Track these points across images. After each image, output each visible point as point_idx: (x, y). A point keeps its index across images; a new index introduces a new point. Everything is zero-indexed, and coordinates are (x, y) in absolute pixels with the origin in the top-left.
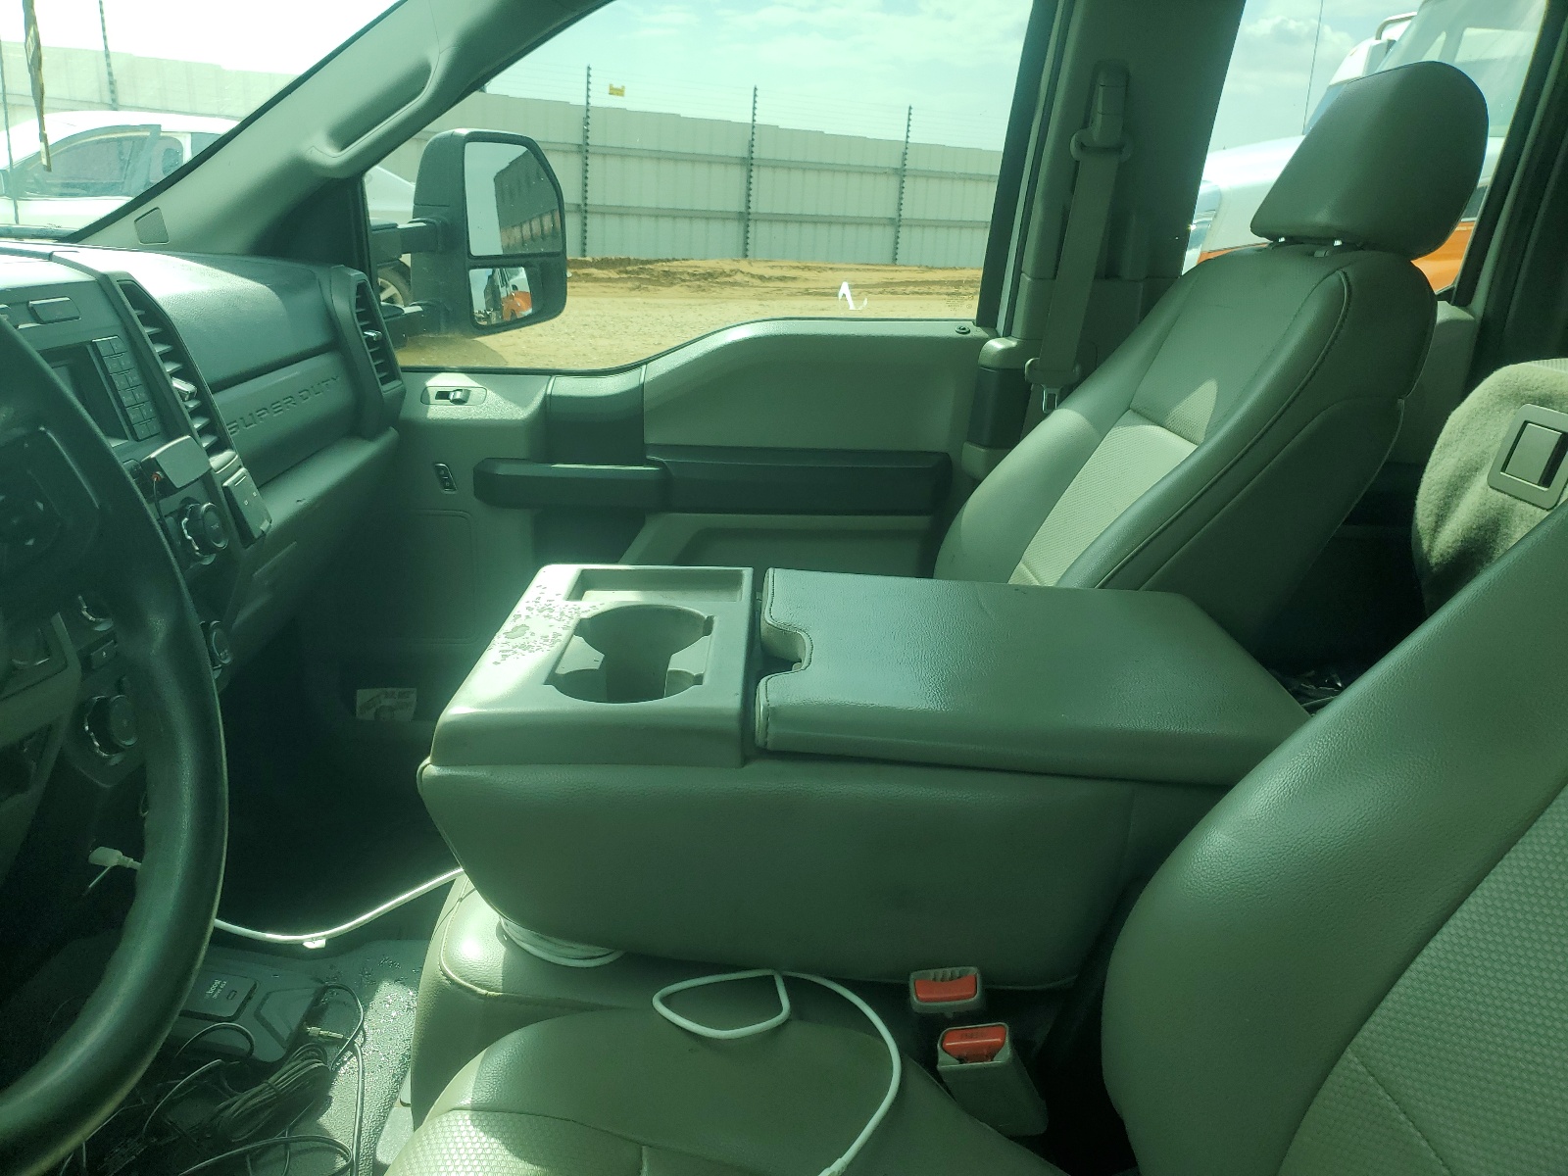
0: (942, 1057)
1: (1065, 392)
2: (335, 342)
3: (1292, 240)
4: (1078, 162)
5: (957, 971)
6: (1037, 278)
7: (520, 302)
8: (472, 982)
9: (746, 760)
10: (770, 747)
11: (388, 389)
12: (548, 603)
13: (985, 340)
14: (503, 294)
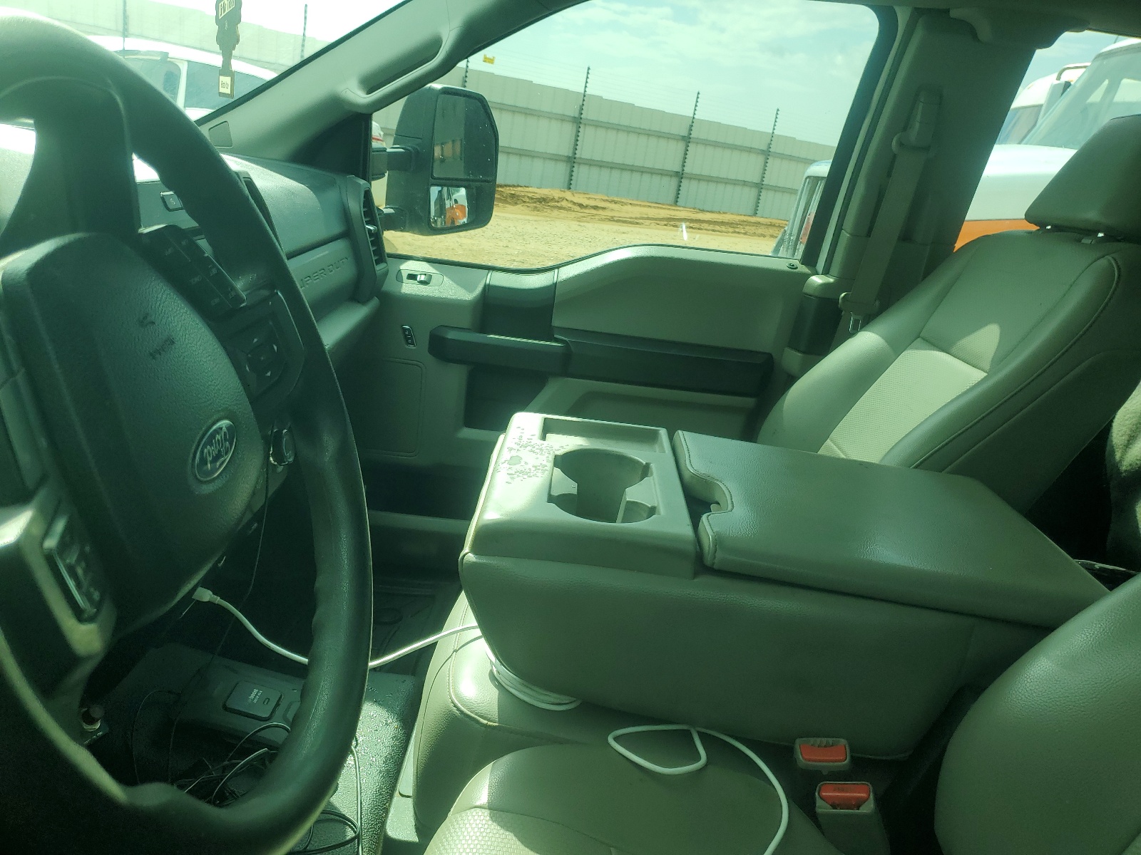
0: (819, 802)
1: (867, 320)
2: (347, 233)
3: (1058, 228)
4: (895, 156)
5: (830, 740)
6: (854, 235)
7: (458, 213)
8: (476, 714)
9: (696, 574)
10: (715, 567)
11: (379, 268)
12: (529, 441)
13: (808, 276)
14: (448, 206)
